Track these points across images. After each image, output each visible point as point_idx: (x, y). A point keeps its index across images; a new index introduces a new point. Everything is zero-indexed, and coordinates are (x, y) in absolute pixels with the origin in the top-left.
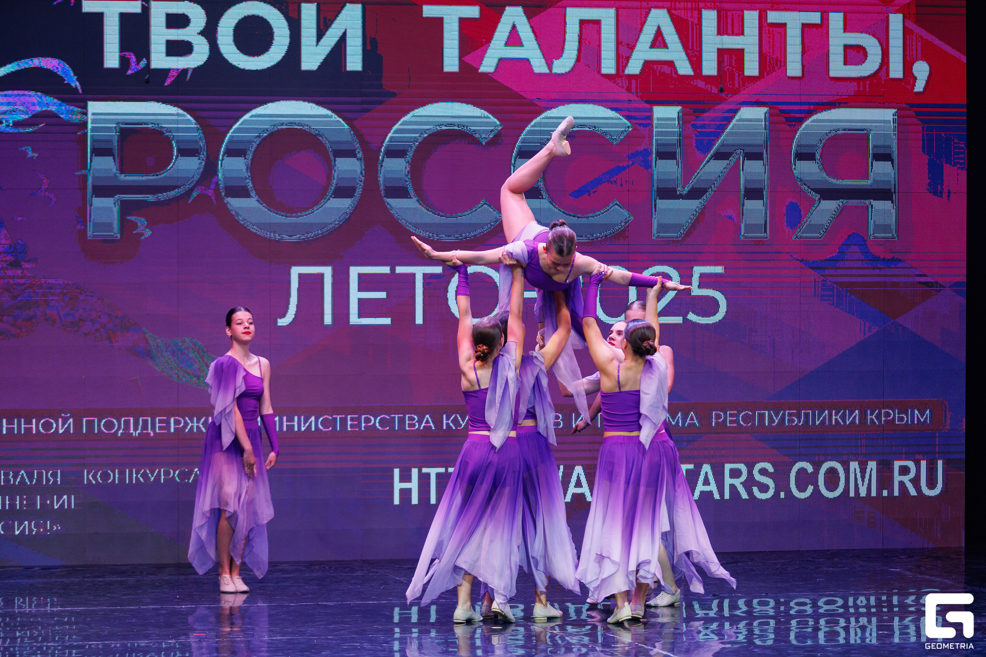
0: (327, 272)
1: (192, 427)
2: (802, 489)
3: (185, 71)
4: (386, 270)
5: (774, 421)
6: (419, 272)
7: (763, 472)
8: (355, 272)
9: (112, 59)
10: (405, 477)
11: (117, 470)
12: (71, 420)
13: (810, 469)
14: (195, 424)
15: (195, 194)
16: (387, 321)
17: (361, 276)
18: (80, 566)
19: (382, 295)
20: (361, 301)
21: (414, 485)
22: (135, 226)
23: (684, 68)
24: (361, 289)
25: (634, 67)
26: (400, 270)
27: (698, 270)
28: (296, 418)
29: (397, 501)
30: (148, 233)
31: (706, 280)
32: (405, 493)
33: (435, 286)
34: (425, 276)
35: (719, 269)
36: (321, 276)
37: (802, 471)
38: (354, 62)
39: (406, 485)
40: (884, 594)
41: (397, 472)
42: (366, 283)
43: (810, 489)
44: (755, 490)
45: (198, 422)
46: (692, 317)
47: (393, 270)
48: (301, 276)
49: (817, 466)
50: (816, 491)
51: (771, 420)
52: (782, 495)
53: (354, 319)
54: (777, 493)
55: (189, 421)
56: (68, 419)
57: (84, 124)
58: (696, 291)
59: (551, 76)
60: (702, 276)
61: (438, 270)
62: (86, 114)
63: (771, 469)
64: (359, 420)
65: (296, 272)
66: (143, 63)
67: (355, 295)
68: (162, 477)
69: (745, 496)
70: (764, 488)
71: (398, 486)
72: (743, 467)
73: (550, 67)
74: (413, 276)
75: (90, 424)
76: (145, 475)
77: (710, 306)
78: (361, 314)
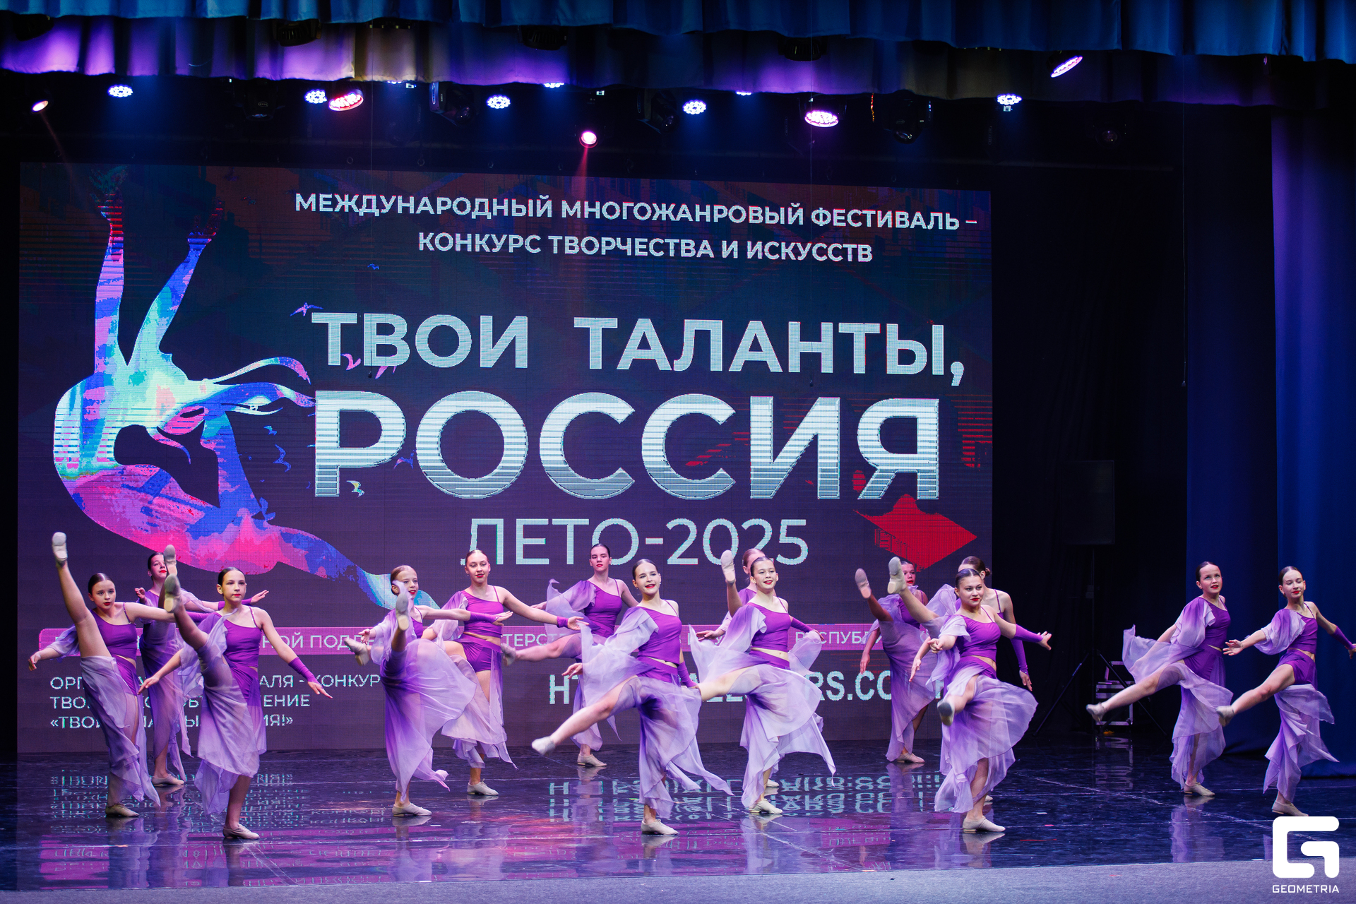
0: (499, 523)
2: (865, 691)
3: (390, 368)
4: (545, 522)
5: (843, 640)
6: (570, 523)
7: (835, 679)
8: (520, 523)
9: (334, 358)
10: (559, 682)
11: (336, 676)
12: (301, 637)
13: (871, 677)
15: (399, 461)
16: (546, 561)
17: (525, 527)
18: (309, 750)
19: (542, 541)
20: (525, 547)
21: (565, 688)
22: (353, 487)
23: (775, 367)
24: (525, 536)
25: (737, 366)
26: (556, 522)
27: (785, 523)
29: (552, 701)
30: (361, 493)
31: (792, 531)
32: (559, 695)
33: (583, 535)
34: (576, 527)
35: (803, 522)
36: (495, 527)
37: (865, 679)
38: (521, 361)
39: (559, 688)
40: (928, 774)
41: (552, 678)
42: (530, 532)
43: (872, 692)
44: (829, 693)
46: (780, 559)
47: (550, 522)
48: (480, 527)
49: (877, 676)
50: (876, 694)
51: (841, 639)
52: (850, 697)
53: (520, 560)
54: (845, 696)
56: (299, 636)
57: (313, 409)
58: (784, 539)
59: (672, 373)
60: (788, 527)
61: (586, 522)
62: (315, 401)
63: (841, 676)
64: (523, 638)
65: (475, 523)
66: (359, 362)
67: (521, 541)
68: (372, 682)
70: (836, 692)
71: (553, 688)
72: (819, 675)
73: (672, 365)
74: (565, 527)
75: (316, 640)
76: (358, 681)
77: (793, 551)
78: (525, 556)
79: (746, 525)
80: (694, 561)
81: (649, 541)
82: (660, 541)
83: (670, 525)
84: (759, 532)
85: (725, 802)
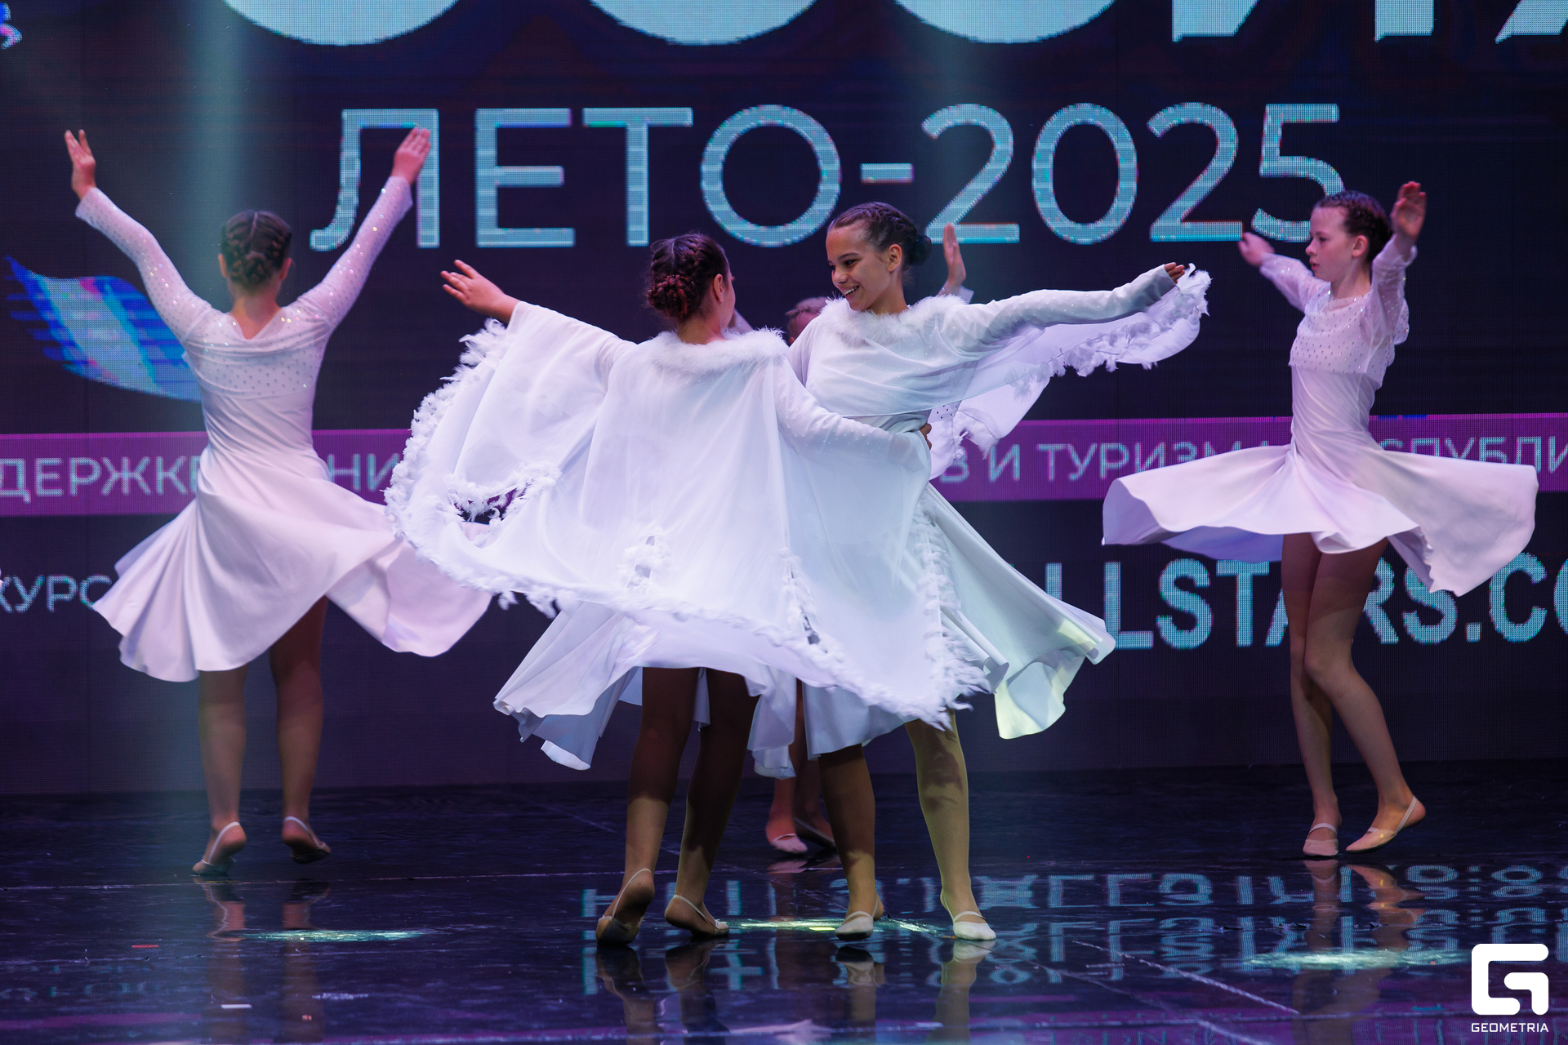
0: (425, 123)
1: (119, 483)
4: (558, 116)
6: (638, 120)
8: (489, 121)
13: (1537, 572)
14: (126, 475)
16: (562, 238)
17: (503, 132)
19: (551, 175)
20: (504, 190)
24: (503, 160)
26: (597, 117)
27: (1276, 116)
28: (356, 458)
31: (1296, 140)
34: (653, 130)
35: (1330, 113)
37: (1518, 578)
42: (515, 146)
43: (1538, 618)
44: (1411, 621)
45: (133, 468)
46: (1264, 223)
47: (577, 117)
48: (366, 133)
50: (1552, 623)
52: (1474, 632)
53: (490, 233)
54: (1461, 629)
55: (111, 468)
58: (1274, 163)
60: (1286, 127)
61: (683, 116)
65: (354, 121)
67: (491, 176)
68: (52, 597)
69: (1387, 634)
70: (1431, 617)
74: (623, 130)
76: (9, 593)
78: (504, 221)
79: (1162, 122)
80: (1010, 233)
81: (873, 172)
82: (901, 171)
83: (935, 125)
84: (1201, 141)
85: (1105, 945)
